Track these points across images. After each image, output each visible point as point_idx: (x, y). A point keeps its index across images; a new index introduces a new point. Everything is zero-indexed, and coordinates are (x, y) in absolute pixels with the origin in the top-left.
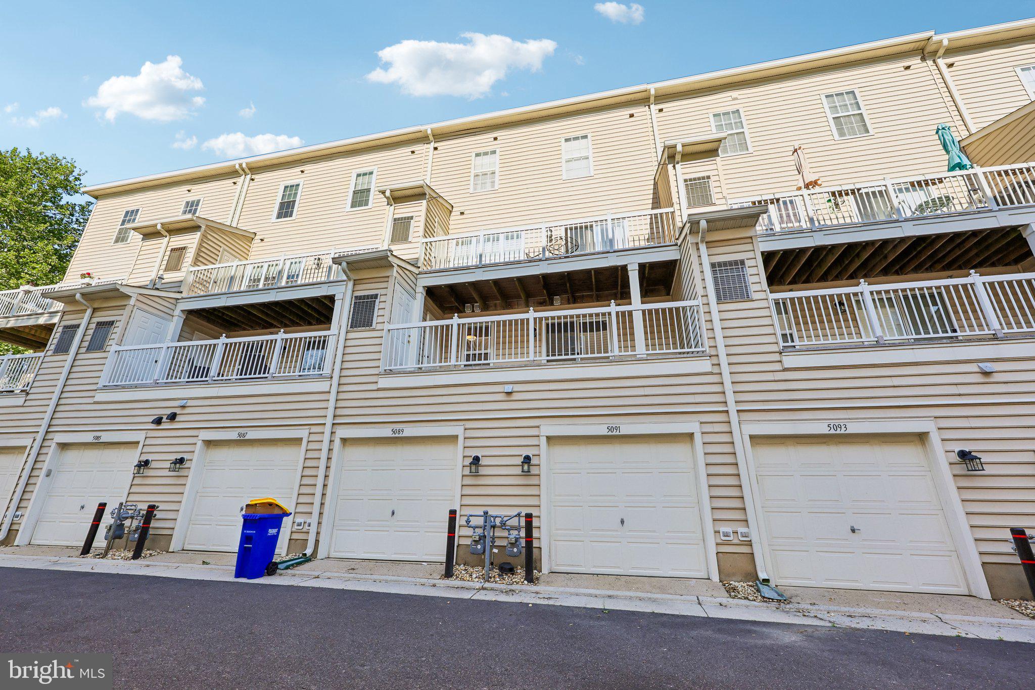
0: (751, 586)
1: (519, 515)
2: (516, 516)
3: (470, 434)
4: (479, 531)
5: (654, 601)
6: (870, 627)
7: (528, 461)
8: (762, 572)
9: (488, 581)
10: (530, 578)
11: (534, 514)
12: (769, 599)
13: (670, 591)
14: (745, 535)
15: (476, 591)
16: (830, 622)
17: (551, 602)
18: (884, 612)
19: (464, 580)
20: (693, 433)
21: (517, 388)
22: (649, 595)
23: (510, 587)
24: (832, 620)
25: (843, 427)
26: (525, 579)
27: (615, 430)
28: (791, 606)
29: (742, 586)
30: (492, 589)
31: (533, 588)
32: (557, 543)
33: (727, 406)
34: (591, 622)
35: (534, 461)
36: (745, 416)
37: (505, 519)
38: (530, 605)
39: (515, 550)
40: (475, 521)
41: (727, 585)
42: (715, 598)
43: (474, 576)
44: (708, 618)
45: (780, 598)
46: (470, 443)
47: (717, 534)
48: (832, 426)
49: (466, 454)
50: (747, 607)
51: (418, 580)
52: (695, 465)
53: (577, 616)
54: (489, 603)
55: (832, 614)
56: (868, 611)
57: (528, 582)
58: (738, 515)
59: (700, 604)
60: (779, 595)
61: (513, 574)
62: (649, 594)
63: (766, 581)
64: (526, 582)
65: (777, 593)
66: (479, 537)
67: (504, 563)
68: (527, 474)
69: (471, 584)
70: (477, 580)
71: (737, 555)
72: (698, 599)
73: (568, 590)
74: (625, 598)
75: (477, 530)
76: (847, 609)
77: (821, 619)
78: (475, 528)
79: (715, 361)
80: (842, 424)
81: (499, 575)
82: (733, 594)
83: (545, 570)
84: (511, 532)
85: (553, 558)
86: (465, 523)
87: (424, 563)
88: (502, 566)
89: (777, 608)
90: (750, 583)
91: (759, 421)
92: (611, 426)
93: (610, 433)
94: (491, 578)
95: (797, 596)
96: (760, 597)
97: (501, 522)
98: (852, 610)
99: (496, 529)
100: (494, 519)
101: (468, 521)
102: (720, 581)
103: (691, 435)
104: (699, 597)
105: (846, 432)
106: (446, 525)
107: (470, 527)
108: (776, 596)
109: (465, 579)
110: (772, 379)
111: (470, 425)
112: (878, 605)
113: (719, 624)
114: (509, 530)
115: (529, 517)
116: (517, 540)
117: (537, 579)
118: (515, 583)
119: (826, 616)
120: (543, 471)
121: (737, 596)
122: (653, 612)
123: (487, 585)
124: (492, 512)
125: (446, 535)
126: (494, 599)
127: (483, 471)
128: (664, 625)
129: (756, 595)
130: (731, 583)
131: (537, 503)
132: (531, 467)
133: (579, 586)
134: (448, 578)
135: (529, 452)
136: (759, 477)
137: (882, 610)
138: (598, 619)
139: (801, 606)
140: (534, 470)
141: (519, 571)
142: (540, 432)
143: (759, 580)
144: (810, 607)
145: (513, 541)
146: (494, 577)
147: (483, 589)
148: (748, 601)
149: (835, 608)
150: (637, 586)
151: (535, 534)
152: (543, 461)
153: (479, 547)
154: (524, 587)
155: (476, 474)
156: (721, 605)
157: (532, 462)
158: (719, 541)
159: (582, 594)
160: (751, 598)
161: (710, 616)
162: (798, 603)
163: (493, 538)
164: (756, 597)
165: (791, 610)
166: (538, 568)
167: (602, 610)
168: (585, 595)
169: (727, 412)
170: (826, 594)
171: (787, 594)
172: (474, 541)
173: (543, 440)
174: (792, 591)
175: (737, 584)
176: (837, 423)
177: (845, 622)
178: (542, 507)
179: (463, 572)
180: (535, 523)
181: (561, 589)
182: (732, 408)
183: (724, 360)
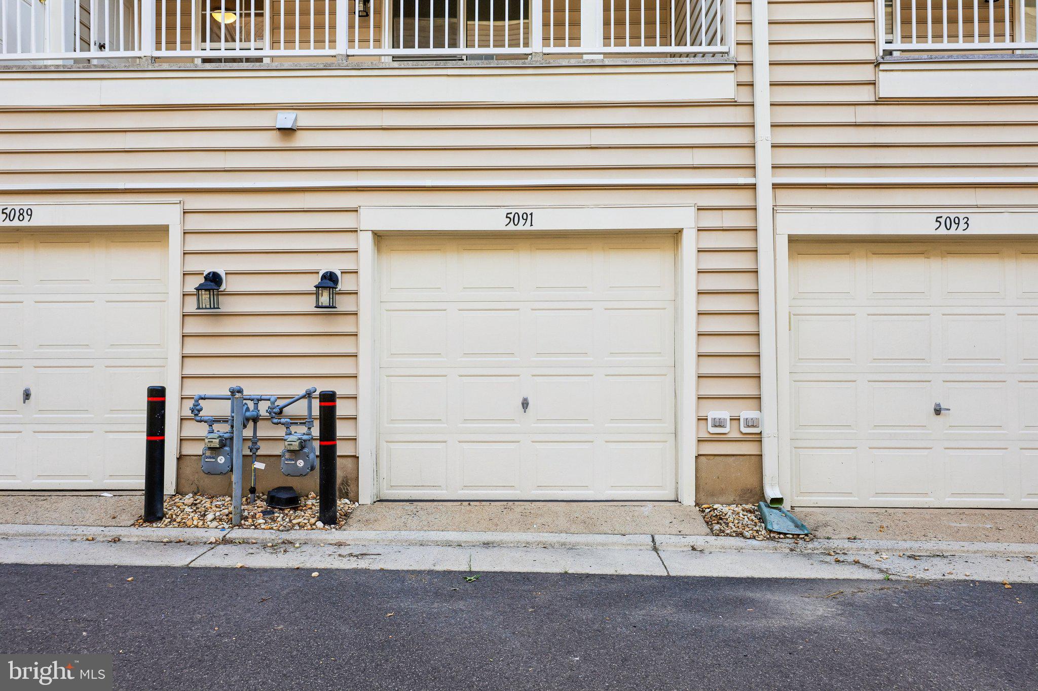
0: (750, 511)
1: (308, 395)
2: (303, 397)
3: (195, 222)
4: (222, 429)
5: (571, 548)
6: (947, 577)
7: (331, 284)
8: (772, 485)
9: (240, 526)
10: (329, 516)
11: (339, 393)
12: (780, 533)
13: (605, 528)
14: (751, 424)
15: (208, 547)
16: (881, 571)
17: (363, 564)
18: (967, 546)
19: (185, 525)
20: (680, 231)
21: (306, 119)
22: (563, 537)
23: (285, 536)
24: (884, 567)
25: (962, 222)
26: (320, 519)
27: (521, 221)
28: (816, 544)
29: (734, 512)
30: (245, 542)
31: (334, 534)
32: (392, 445)
33: (755, 176)
34: (436, 605)
35: (344, 284)
36: (786, 197)
37: (281, 403)
38: (315, 574)
39: (301, 463)
40: (209, 409)
41: (708, 510)
42: (685, 536)
43: (210, 516)
44: (669, 577)
45: (798, 532)
46: (195, 244)
47: (702, 423)
48: (942, 220)
49: (189, 268)
50: (739, 550)
51: (80, 530)
52: (676, 294)
53: (412, 593)
54: (224, 574)
55: (884, 556)
56: (943, 546)
57: (324, 524)
58: (745, 388)
59: (655, 549)
60: (797, 526)
61: (295, 509)
62: (563, 535)
63: (779, 501)
64: (320, 524)
65: (793, 521)
66: (221, 441)
67: (279, 489)
68: (329, 311)
69: (200, 533)
70: (215, 524)
71: (732, 459)
72: (653, 540)
73: (405, 534)
74: (517, 545)
75: (216, 427)
76: (908, 545)
77: (866, 567)
78: (212, 422)
79: (744, 75)
80: (961, 217)
81: (265, 513)
82: (717, 527)
83: (366, 496)
84: (293, 429)
85: (384, 473)
86: (188, 413)
87: (105, 494)
88: (273, 494)
89: (792, 550)
90: (749, 506)
91: (812, 207)
92: (514, 211)
93: (511, 227)
94: (246, 518)
95: (826, 525)
96: (764, 532)
97: (270, 410)
98: (916, 545)
99: (259, 424)
100: (256, 405)
101: (196, 410)
102: (697, 504)
103: (676, 234)
104: (656, 537)
105: (967, 232)
106: (142, 417)
107: (201, 421)
108: (792, 529)
109: (189, 523)
110: (852, 120)
111: (194, 202)
112: (956, 535)
113: (687, 590)
114: (287, 426)
115: (328, 399)
116: (303, 444)
117: (347, 515)
118: (297, 527)
119: (872, 560)
120: (365, 304)
121: (723, 532)
122: (566, 573)
123: (237, 533)
124: (251, 389)
125: (144, 437)
126: (239, 565)
127: (228, 305)
128: (581, 600)
129: (757, 528)
130: (715, 507)
131: (351, 371)
132: (338, 297)
133: (430, 527)
134: (151, 522)
135: (334, 265)
136: (792, 317)
137: (962, 543)
138: (453, 595)
139: (835, 543)
140: (344, 304)
141: (309, 502)
142: (358, 221)
143: (765, 501)
144: (847, 544)
145: (296, 446)
146: (254, 517)
147: (225, 541)
148: (742, 539)
149: (889, 544)
150: (542, 521)
151: (342, 430)
152: (365, 283)
153: (221, 460)
154: (315, 535)
155: (214, 313)
156: (694, 549)
157: (340, 287)
158: (705, 435)
159: (432, 541)
160: (748, 534)
161: (672, 574)
162: (828, 538)
163: (254, 441)
164: (757, 531)
165: (815, 552)
166: (351, 495)
167: (464, 576)
168: (437, 544)
169: (753, 187)
170: (875, 519)
171: (810, 523)
172: (210, 448)
173: (366, 242)
174: (819, 516)
175: (725, 509)
176: (952, 213)
177: (906, 570)
178: (360, 378)
179: (188, 509)
180: (342, 410)
181: (391, 535)
182: (765, 178)
183: (762, 75)
